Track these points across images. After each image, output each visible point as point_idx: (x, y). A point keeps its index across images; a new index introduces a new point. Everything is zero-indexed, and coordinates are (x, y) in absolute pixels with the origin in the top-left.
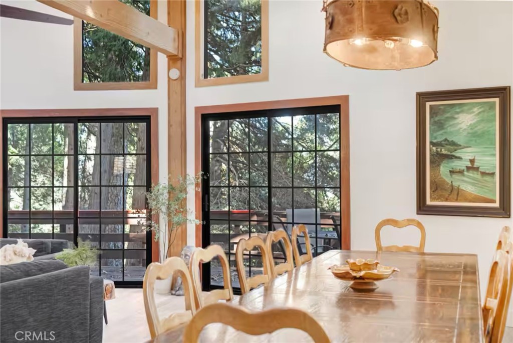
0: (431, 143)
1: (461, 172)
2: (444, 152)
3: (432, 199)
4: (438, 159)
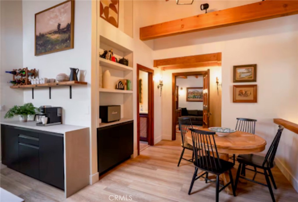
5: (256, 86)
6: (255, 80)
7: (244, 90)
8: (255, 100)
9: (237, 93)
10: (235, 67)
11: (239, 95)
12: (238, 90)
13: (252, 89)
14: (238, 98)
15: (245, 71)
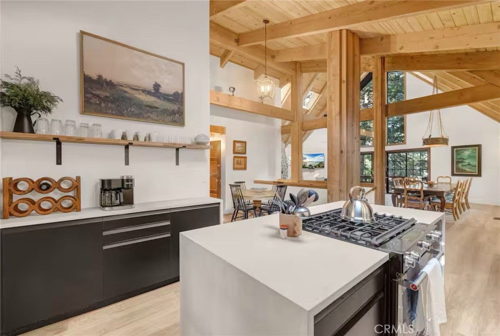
0: (456, 159)
1: (465, 166)
2: (460, 160)
3: (456, 172)
4: (458, 162)
5: (246, 157)
6: (245, 153)
7: (239, 159)
8: (245, 168)
9: (236, 162)
10: (235, 142)
11: (237, 164)
12: (236, 159)
13: (243, 159)
14: (237, 166)
15: (240, 146)
